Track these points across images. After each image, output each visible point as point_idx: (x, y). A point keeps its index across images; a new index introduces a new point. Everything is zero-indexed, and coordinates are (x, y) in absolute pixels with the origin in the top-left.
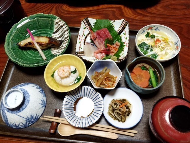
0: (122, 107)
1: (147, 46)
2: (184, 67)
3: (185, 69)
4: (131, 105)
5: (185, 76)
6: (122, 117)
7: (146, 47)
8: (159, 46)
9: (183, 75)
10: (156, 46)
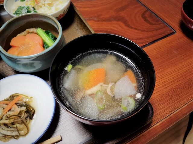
0: (10, 110)
1: (25, 8)
2: (90, 20)
3: (92, 21)
4: (31, 97)
5: (96, 28)
6: (17, 128)
7: (25, 10)
8: (43, 3)
9: (93, 28)
10: (40, 5)
